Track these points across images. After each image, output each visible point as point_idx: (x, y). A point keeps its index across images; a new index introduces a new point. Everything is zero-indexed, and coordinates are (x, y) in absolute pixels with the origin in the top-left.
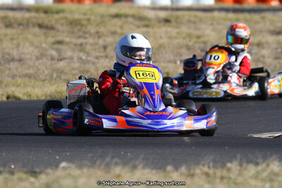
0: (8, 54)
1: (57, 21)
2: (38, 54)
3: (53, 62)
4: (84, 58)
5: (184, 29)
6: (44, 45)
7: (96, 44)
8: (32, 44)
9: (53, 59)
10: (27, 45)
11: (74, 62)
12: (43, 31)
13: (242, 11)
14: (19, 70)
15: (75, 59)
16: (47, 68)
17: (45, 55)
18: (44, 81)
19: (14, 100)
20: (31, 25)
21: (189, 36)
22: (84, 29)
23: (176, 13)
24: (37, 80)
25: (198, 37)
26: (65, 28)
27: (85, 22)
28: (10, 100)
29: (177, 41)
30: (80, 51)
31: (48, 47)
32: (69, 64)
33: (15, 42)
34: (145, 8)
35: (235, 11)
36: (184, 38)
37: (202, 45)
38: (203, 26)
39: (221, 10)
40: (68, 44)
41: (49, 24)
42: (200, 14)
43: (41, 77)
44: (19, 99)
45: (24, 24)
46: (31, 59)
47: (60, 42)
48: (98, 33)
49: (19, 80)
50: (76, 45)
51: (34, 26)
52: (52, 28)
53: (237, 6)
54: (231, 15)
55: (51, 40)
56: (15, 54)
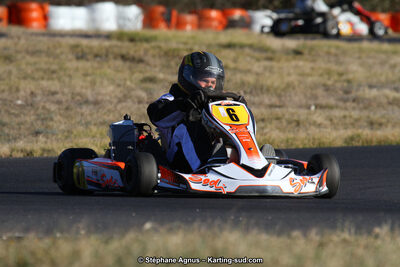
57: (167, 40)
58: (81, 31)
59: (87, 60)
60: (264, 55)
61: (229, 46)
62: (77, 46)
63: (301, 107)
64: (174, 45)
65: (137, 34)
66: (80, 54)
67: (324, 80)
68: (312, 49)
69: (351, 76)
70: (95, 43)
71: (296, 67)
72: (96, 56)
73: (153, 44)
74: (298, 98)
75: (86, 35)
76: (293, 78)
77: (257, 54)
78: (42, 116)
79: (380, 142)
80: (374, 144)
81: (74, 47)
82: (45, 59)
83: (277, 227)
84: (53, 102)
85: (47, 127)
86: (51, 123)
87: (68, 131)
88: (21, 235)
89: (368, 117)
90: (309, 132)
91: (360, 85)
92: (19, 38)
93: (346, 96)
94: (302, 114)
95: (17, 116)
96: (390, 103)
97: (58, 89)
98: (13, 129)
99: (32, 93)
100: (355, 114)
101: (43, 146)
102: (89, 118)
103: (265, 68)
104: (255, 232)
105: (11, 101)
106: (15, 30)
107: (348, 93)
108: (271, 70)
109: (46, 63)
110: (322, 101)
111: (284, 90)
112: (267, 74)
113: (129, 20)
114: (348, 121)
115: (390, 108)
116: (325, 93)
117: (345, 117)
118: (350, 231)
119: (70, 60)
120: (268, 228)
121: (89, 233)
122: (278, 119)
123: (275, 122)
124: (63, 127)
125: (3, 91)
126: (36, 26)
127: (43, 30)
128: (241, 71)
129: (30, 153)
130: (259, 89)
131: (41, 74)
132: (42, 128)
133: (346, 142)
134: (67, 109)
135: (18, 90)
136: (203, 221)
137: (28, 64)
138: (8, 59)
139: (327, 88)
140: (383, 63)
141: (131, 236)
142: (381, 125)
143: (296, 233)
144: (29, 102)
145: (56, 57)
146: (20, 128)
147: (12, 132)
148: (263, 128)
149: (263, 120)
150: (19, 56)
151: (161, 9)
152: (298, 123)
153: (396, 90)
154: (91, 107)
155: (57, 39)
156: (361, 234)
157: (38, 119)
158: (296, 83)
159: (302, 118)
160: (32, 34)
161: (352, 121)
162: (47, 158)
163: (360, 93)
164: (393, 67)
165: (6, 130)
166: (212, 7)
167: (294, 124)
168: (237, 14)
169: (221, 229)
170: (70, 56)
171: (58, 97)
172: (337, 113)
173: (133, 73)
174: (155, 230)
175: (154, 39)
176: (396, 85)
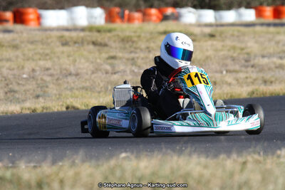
0: (66, 69)
1: (110, 38)
2: (93, 69)
3: (108, 75)
4: (136, 70)
5: (229, 43)
6: (98, 61)
7: (147, 58)
8: (87, 60)
9: (107, 73)
10: (83, 61)
11: (127, 75)
12: (97, 48)
13: (282, 25)
14: (77, 83)
15: (128, 72)
16: (102, 81)
17: (100, 70)
18: (99, 92)
19: (72, 109)
20: (85, 43)
21: (234, 48)
22: (134, 45)
23: (220, 29)
24: (93, 92)
25: (242, 49)
26: (118, 45)
27: (135, 39)
28: (69, 110)
29: (222, 53)
30: (132, 65)
31: (102, 62)
32: (122, 76)
33: (71, 58)
34: (191, 25)
35: (275, 25)
36: (229, 50)
37: (246, 56)
38: (246, 38)
39: (262, 25)
40: (121, 58)
41: (102, 42)
42: (243, 29)
43: (97, 89)
44: (78, 109)
45: (79, 43)
46: (87, 74)
47: (113, 58)
48: (148, 48)
49: (77, 92)
50: (128, 59)
51: (88, 44)
52: (106, 45)
53: (277, 21)
54: (272, 29)
55: (104, 55)
56: (72, 69)
57: (123, 31)
58: (63, 27)
59: (70, 46)
61: (165, 33)
62: (62, 37)
63: (216, 72)
64: (127, 34)
65: (102, 27)
66: (64, 42)
67: (231, 53)
68: (221, 33)
69: (249, 50)
70: (74, 34)
71: (212, 45)
72: (75, 43)
73: (113, 33)
74: (215, 66)
75: (67, 30)
76: (210, 53)
78: (41, 85)
79: (272, 94)
80: (268, 95)
81: (60, 38)
82: (41, 46)
84: (47, 75)
85: (45, 92)
86: (47, 89)
87: (60, 95)
89: (263, 77)
90: (223, 89)
91: (255, 56)
92: (22, 32)
93: (246, 64)
94: (218, 76)
95: (23, 85)
96: (277, 67)
97: (50, 66)
98: (22, 94)
99: (34, 70)
100: (254, 76)
101: (42, 105)
102: (72, 85)
105: (19, 76)
106: (19, 27)
107: (248, 62)
109: (42, 49)
110: (231, 68)
111: (204, 61)
113: (96, 18)
114: (249, 80)
115: (277, 70)
116: (232, 62)
117: (247, 78)
118: (259, 153)
119: (58, 47)
124: (55, 92)
125: (13, 69)
126: (33, 25)
127: (37, 27)
129: (34, 111)
131: (38, 57)
132: (41, 93)
133: (248, 94)
134: (58, 79)
135: (23, 67)
137: (29, 50)
138: (16, 47)
139: (233, 59)
140: (270, 40)
142: (271, 82)
143: (222, 156)
144: (32, 76)
145: (48, 44)
146: (26, 93)
147: (20, 96)
150: (23, 45)
151: (117, 10)
153: (281, 58)
154: (74, 77)
155: (49, 32)
156: (267, 155)
157: (38, 87)
158: (213, 57)
159: (218, 80)
160: (31, 30)
161: (251, 80)
162: (46, 114)
163: (256, 61)
164: (278, 43)
165: (17, 96)
166: (151, 7)
168: (169, 11)
169: (172, 156)
170: (58, 44)
171: (51, 71)
172: (242, 75)
173: (100, 53)
175: (114, 30)
176: (281, 55)
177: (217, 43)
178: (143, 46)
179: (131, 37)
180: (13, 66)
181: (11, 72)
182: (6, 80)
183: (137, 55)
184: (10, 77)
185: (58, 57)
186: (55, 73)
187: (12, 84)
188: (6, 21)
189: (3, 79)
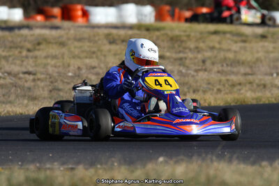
57: (172, 29)
58: (112, 24)
59: (117, 44)
60: (240, 39)
61: (216, 33)
62: (109, 35)
63: (266, 74)
64: (177, 33)
65: (151, 25)
66: (112, 40)
68: (274, 34)
70: (122, 32)
71: (263, 47)
72: (123, 41)
73: (162, 32)
74: (264, 68)
75: (115, 27)
76: (261, 55)
77: (235, 38)
81: (107, 36)
82: (88, 44)
83: (252, 159)
84: (93, 74)
88: (73, 166)
90: (273, 92)
92: (69, 29)
94: (267, 79)
95: (68, 84)
97: (96, 65)
98: (66, 93)
99: (79, 68)
103: (241, 48)
104: (235, 162)
105: (64, 74)
106: (67, 24)
108: (245, 49)
109: (89, 47)
111: (255, 63)
112: (242, 52)
113: (146, 16)
119: (105, 45)
120: (245, 159)
121: (120, 164)
122: (250, 83)
123: (248, 86)
125: (59, 66)
126: (81, 21)
127: (85, 24)
128: (224, 50)
130: (237, 62)
131: (85, 54)
135: (69, 65)
136: (200, 155)
137: (75, 47)
138: (62, 44)
141: (150, 166)
143: (264, 163)
144: (77, 74)
145: (95, 42)
148: (240, 90)
149: (240, 84)
150: (70, 42)
151: (167, 8)
152: (265, 86)
155: (96, 30)
158: (263, 58)
159: (268, 82)
160: (78, 27)
165: (61, 94)
167: (262, 87)
169: (212, 161)
170: (105, 41)
171: (97, 70)
174: (166, 162)
175: (163, 28)
177: (268, 45)
178: (192, 45)
179: (180, 36)
180: (58, 64)
181: (56, 70)
182: (50, 78)
183: (185, 55)
184: (55, 74)
185: (105, 56)
186: (101, 71)
187: (56, 82)
188: (54, 17)
189: (48, 77)
